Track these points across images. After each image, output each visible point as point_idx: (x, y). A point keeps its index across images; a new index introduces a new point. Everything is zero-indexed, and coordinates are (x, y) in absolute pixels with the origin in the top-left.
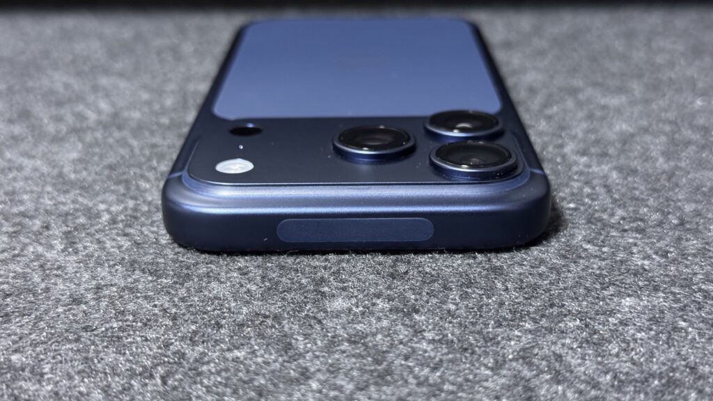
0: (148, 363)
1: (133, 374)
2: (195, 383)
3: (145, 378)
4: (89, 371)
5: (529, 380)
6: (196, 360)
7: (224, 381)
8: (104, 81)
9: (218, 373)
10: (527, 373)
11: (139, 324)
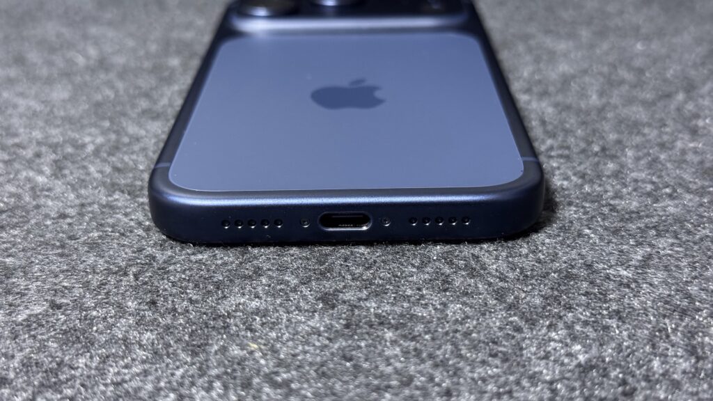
0: (123, 264)
1: (109, 272)
2: (163, 279)
3: (121, 276)
4: (72, 270)
5: (449, 275)
6: (165, 262)
7: (187, 278)
8: (93, 30)
9: (184, 272)
10: (447, 270)
11: (117, 234)
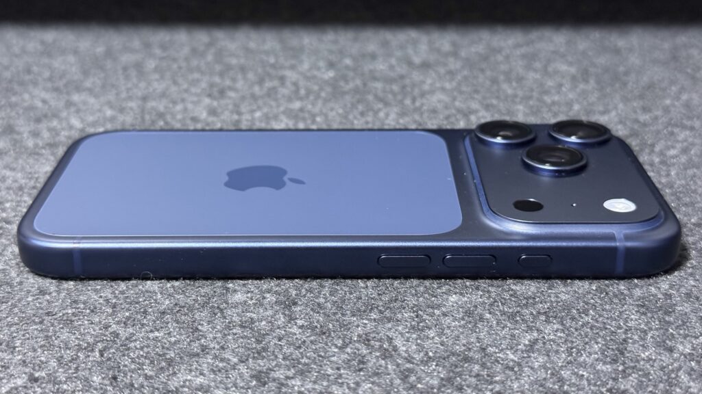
0: (91, 340)
1: (80, 348)
2: (124, 355)
3: (88, 351)
4: (48, 346)
5: (364, 356)
6: (127, 339)
7: (145, 355)
9: (142, 348)
10: (364, 351)
11: (88, 311)
